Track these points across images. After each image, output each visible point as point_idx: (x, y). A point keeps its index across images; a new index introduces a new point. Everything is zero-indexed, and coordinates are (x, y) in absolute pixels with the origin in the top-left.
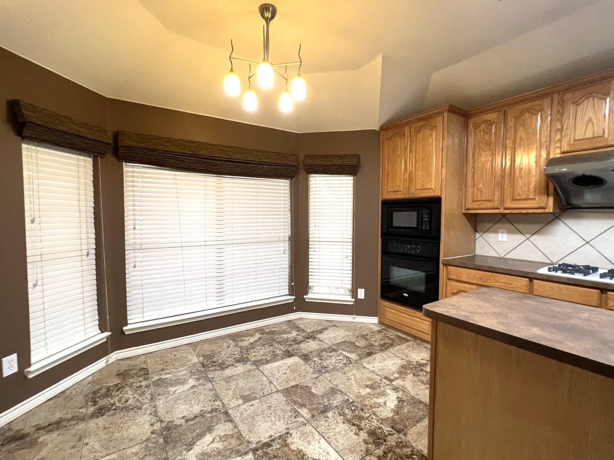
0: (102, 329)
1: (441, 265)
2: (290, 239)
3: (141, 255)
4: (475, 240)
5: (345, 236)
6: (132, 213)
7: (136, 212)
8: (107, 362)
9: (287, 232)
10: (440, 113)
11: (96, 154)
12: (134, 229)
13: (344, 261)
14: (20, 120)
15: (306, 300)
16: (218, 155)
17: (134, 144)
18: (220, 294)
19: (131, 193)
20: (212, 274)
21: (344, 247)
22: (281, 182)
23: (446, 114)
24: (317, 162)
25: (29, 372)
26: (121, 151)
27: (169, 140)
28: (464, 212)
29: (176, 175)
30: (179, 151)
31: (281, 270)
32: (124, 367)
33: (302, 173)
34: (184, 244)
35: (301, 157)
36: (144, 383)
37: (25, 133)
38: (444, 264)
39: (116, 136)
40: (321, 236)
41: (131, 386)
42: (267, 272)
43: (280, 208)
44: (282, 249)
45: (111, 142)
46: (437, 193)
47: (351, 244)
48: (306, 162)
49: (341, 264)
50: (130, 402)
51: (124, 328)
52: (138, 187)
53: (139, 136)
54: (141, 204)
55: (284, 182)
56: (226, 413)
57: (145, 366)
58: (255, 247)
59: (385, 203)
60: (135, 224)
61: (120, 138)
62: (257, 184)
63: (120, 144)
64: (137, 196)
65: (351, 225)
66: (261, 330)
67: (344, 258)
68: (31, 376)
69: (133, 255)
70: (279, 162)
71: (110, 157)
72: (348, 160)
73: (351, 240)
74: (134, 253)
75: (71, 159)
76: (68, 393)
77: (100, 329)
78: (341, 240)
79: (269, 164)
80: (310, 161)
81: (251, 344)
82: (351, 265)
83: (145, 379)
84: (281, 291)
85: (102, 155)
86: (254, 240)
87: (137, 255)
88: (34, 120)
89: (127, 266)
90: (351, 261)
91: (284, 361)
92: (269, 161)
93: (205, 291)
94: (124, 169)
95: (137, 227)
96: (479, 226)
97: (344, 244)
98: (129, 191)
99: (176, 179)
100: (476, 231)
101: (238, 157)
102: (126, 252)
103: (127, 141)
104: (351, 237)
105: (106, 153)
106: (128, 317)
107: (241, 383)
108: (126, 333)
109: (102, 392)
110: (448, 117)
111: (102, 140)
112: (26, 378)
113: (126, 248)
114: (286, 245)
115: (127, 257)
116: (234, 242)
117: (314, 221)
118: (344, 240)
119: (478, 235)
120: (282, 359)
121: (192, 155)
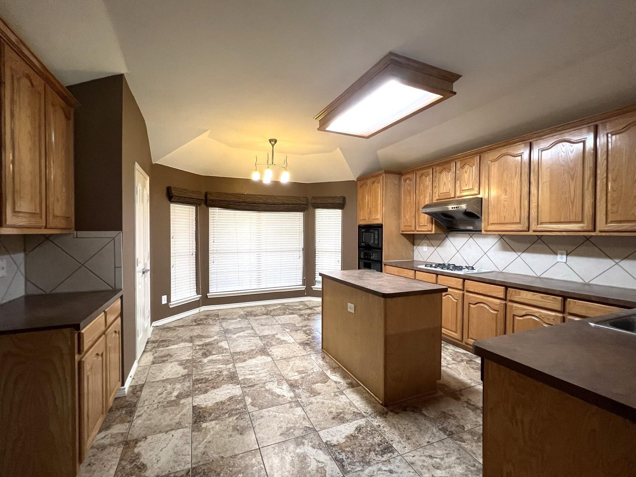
0: (198, 293)
1: (383, 265)
2: (303, 249)
3: (216, 256)
4: (413, 251)
5: (337, 248)
6: (213, 234)
7: (214, 233)
8: (199, 310)
9: (302, 246)
10: (381, 174)
11: (197, 205)
12: (214, 242)
13: (337, 264)
14: (171, 195)
15: (313, 289)
16: (257, 201)
17: (214, 198)
18: (259, 280)
19: (212, 226)
20: (255, 269)
21: (337, 255)
22: (298, 214)
23: (384, 175)
24: (319, 201)
25: (170, 304)
26: (208, 202)
27: (232, 195)
28: (401, 233)
29: (235, 213)
30: (236, 200)
31: (297, 269)
32: (207, 313)
33: (311, 208)
34: (239, 251)
35: (310, 198)
36: (217, 318)
37: (172, 200)
38: (384, 264)
39: (206, 194)
40: (323, 248)
41: (211, 319)
42: (288, 270)
43: (297, 230)
44: (298, 256)
45: (204, 198)
46: (379, 222)
47: (341, 253)
48: (313, 202)
49: (335, 266)
50: (211, 323)
51: (208, 294)
52: (216, 220)
53: (217, 194)
54: (217, 229)
55: (300, 214)
56: (252, 328)
57: (217, 314)
58: (280, 254)
59: (360, 227)
60: (214, 240)
61: (209, 196)
62: (282, 216)
63: (208, 199)
64: (216, 230)
65: (340, 241)
66: (283, 304)
67: (337, 262)
68: (171, 307)
69: (213, 256)
70: (295, 202)
71: (203, 206)
72: (337, 200)
73: (341, 251)
74: (213, 255)
75: (187, 208)
76: (184, 319)
77: (197, 293)
78: (335, 251)
79: (288, 204)
80: (315, 200)
81: (274, 309)
82: (340, 267)
83: (217, 317)
84: (297, 283)
85: (200, 205)
86: (280, 250)
87: (215, 256)
88: (176, 194)
89: (210, 262)
90: (340, 265)
91: (288, 316)
92: (288, 202)
93: (250, 278)
94: (209, 211)
95: (215, 241)
96: (415, 241)
97: (337, 253)
98: (212, 227)
99: (235, 215)
100: (414, 244)
101: (270, 201)
102: (210, 254)
103: (211, 197)
104: (341, 248)
105: (202, 204)
106: (210, 289)
107: (263, 321)
108: (209, 297)
109: (199, 319)
110: (385, 177)
111: (200, 198)
112: (169, 307)
113: (210, 252)
114: (301, 253)
115: (210, 257)
116: (267, 250)
117: (318, 238)
118: (337, 251)
119: (415, 247)
120: (288, 315)
121: (243, 202)
